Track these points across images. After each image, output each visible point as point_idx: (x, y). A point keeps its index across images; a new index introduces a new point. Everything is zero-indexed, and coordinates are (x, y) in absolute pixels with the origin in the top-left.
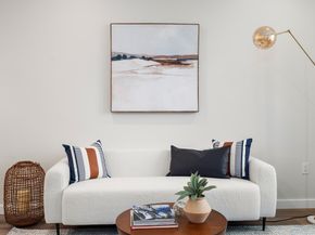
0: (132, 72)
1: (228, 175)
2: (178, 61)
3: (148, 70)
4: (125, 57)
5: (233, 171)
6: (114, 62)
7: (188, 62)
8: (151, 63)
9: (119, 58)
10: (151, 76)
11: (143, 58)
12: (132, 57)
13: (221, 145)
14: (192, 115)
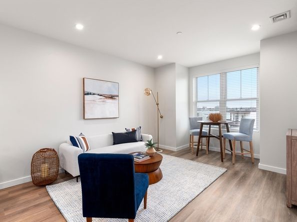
0: (94, 101)
1: (136, 141)
2: (112, 97)
3: (100, 100)
4: (91, 94)
5: (138, 139)
6: (85, 96)
7: (115, 98)
8: (101, 97)
9: (88, 94)
10: (102, 103)
11: (98, 95)
12: (94, 94)
13: (131, 130)
14: (115, 119)
